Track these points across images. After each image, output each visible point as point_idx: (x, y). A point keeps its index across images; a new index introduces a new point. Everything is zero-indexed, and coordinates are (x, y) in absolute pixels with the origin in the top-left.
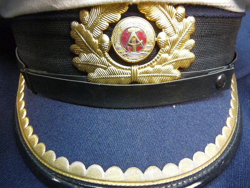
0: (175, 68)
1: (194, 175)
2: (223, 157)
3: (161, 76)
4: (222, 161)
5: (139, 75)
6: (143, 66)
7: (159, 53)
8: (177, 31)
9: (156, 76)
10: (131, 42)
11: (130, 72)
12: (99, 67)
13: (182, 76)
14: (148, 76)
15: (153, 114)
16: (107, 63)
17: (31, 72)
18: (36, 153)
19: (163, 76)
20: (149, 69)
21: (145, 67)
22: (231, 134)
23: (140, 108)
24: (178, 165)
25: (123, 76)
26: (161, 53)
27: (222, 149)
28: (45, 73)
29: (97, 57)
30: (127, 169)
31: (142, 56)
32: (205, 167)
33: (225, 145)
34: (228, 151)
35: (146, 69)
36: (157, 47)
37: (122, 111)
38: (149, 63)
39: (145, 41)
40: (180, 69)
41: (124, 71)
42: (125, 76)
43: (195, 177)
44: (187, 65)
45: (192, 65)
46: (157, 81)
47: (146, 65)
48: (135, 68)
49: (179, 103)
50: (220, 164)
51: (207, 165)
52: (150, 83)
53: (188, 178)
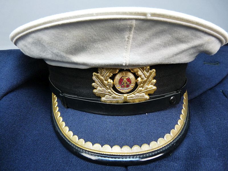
0: (146, 95)
1: (158, 150)
2: (175, 141)
3: (139, 99)
4: (174, 143)
5: (128, 99)
6: (130, 94)
7: (138, 88)
8: (146, 77)
9: (136, 99)
10: (124, 83)
11: (123, 97)
12: (107, 95)
13: (150, 98)
14: (132, 99)
15: (135, 118)
16: (111, 93)
17: (67, 96)
18: (72, 141)
19: (140, 99)
20: (133, 95)
21: (131, 94)
22: (180, 129)
23: (128, 115)
24: (149, 145)
25: (120, 99)
26: (139, 87)
27: (174, 137)
28: (76, 96)
29: (106, 89)
30: (122, 146)
31: (129, 90)
32: (164, 146)
33: (176, 135)
34: (178, 138)
35: (131, 95)
36: (136, 85)
37: (119, 117)
38: (133, 93)
39: (130, 83)
40: (149, 95)
41: (120, 97)
42: (121, 99)
43: (158, 151)
44: (152, 92)
45: (156, 92)
46: (137, 102)
47: (131, 93)
48: (125, 95)
49: (150, 112)
50: (173, 145)
51: (165, 145)
52: (133, 102)
53: (155, 151)
